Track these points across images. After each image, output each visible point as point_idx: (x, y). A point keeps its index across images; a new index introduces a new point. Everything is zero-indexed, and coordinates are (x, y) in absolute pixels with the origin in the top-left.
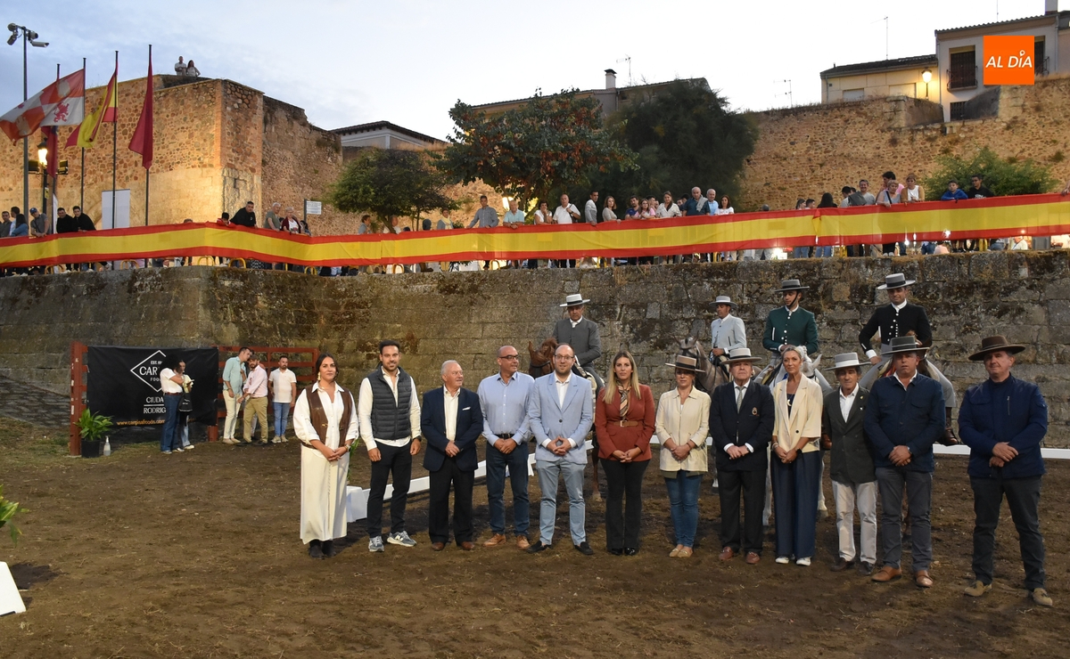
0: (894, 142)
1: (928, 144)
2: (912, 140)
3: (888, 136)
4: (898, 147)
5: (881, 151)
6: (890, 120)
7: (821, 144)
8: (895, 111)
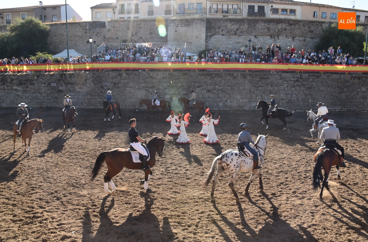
0: (86, 32)
1: (93, 33)
2: (89, 32)
3: (85, 31)
4: (87, 34)
5: (83, 34)
6: (85, 27)
7: (71, 32)
8: (86, 25)
